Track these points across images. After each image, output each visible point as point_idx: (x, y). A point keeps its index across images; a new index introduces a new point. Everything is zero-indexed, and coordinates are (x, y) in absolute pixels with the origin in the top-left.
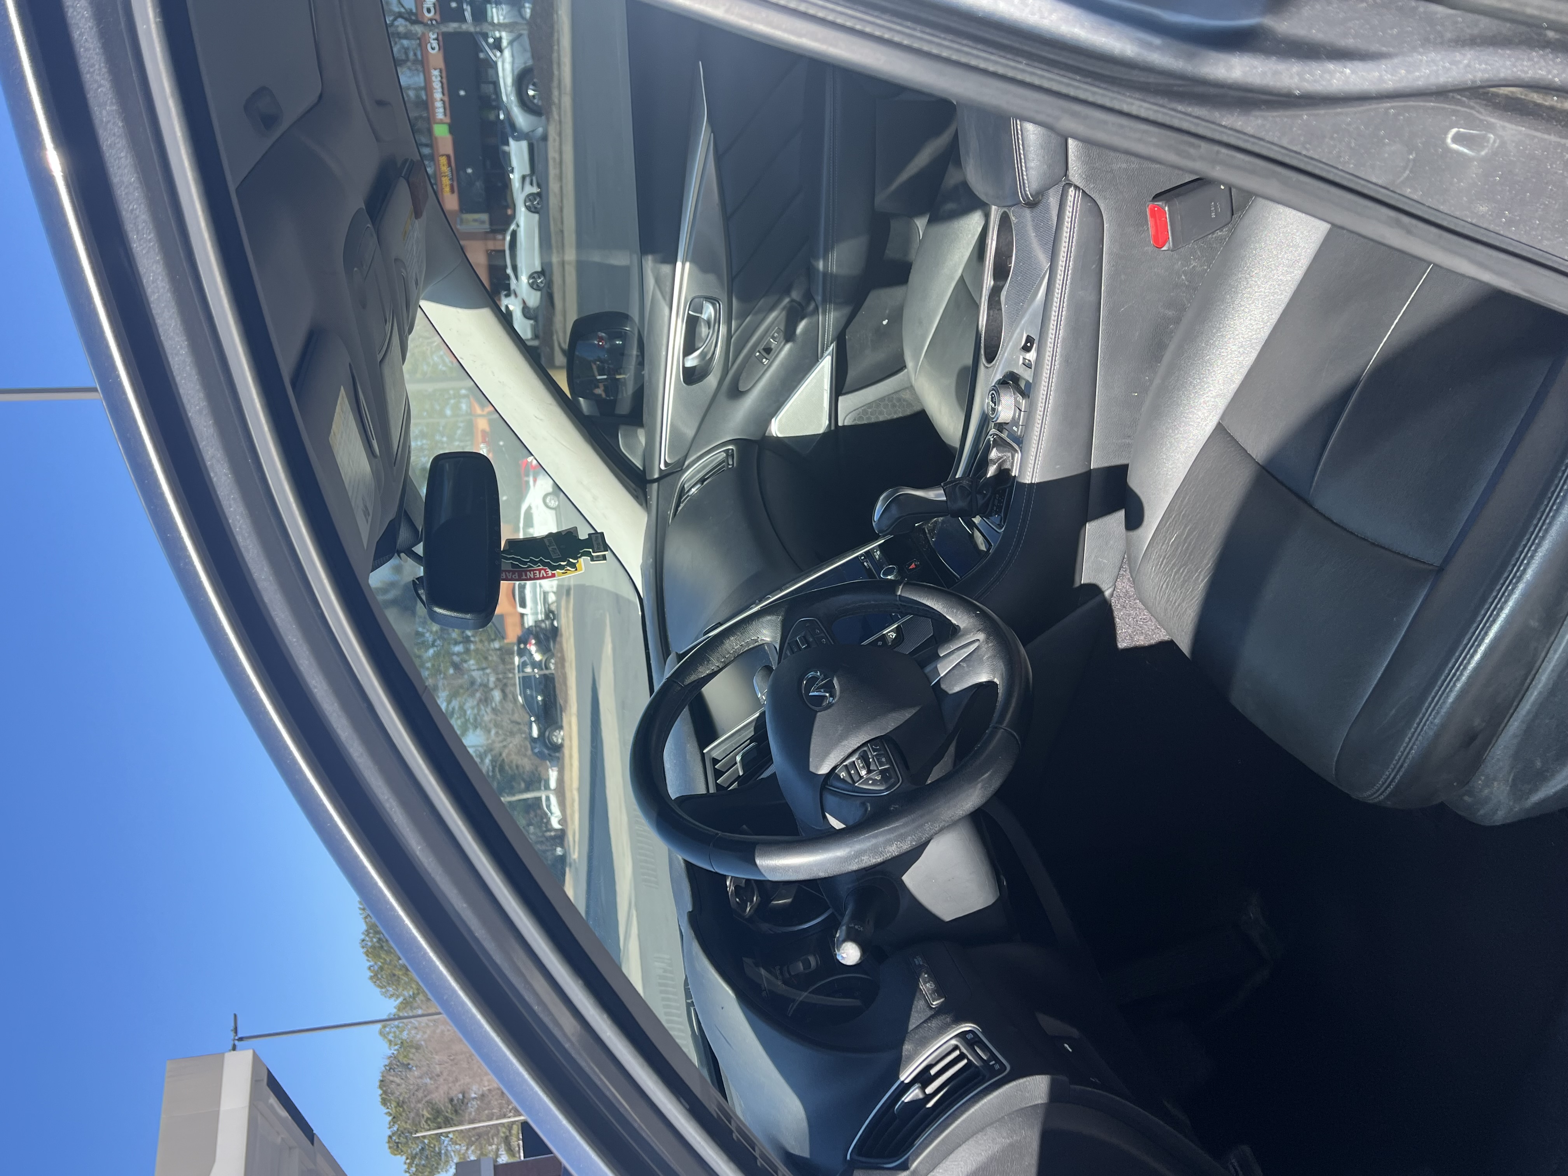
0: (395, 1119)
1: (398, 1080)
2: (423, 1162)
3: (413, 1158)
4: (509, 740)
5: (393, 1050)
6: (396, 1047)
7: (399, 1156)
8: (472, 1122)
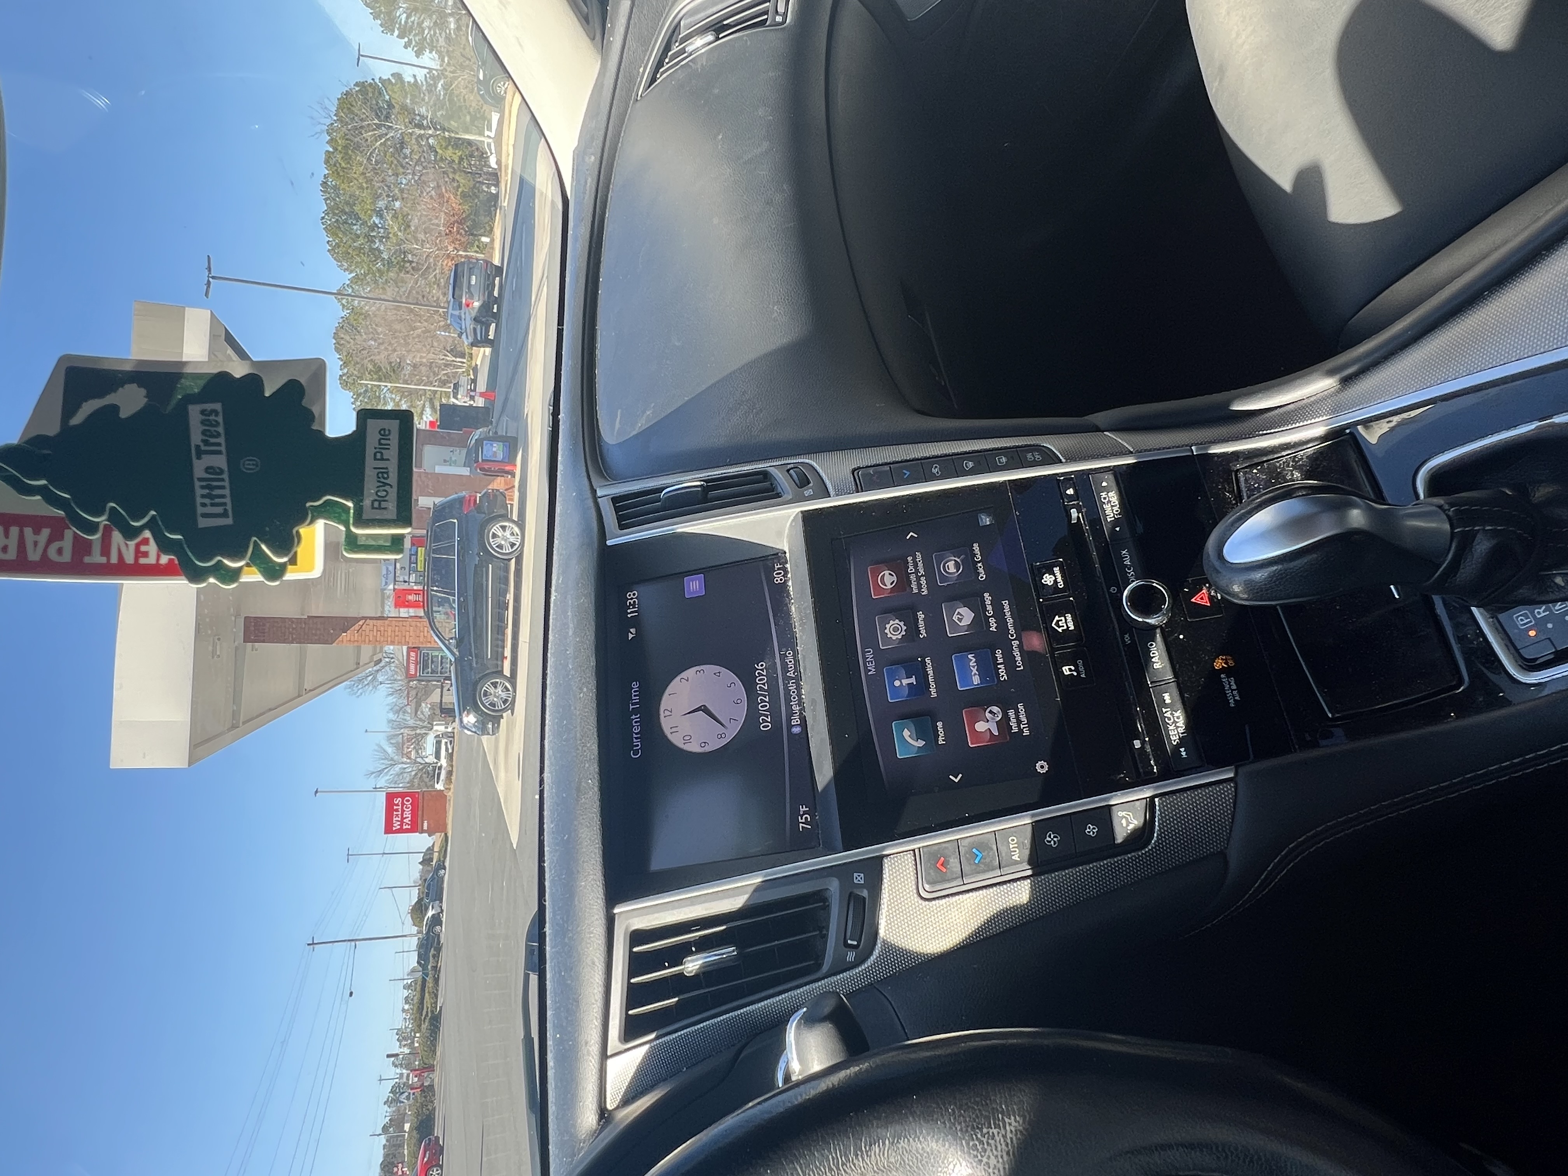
0: (345, 364)
1: (348, 338)
2: (366, 400)
3: (359, 395)
4: (459, 73)
5: (346, 312)
6: (348, 311)
7: (348, 392)
8: (406, 382)
